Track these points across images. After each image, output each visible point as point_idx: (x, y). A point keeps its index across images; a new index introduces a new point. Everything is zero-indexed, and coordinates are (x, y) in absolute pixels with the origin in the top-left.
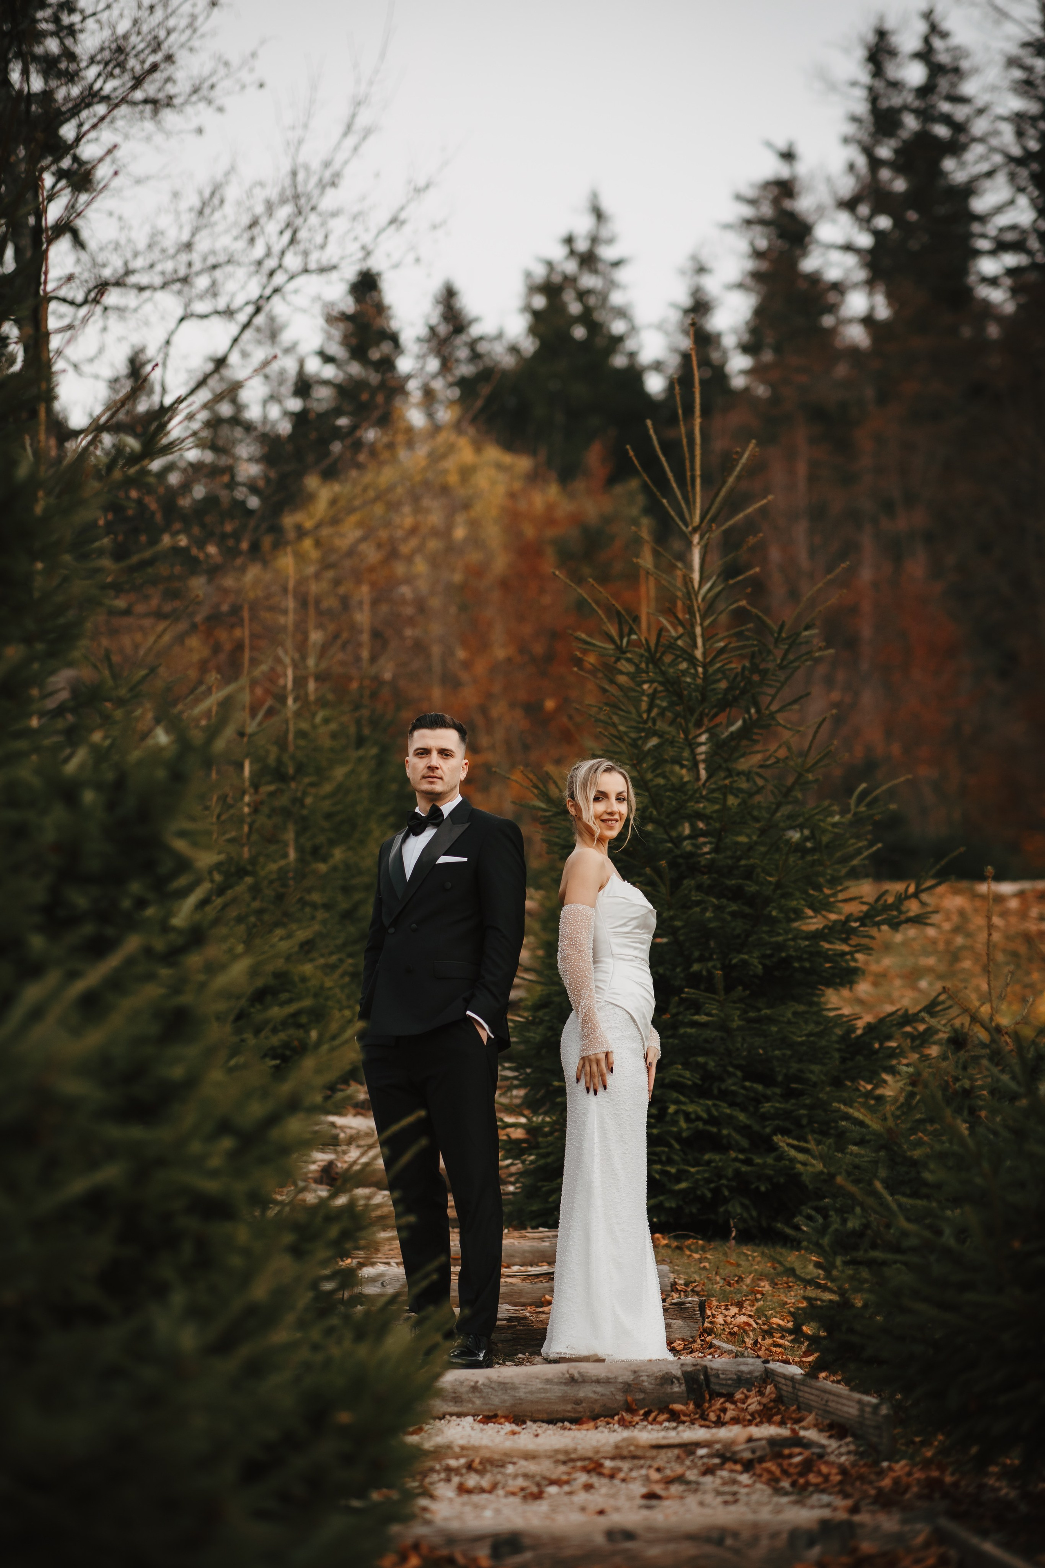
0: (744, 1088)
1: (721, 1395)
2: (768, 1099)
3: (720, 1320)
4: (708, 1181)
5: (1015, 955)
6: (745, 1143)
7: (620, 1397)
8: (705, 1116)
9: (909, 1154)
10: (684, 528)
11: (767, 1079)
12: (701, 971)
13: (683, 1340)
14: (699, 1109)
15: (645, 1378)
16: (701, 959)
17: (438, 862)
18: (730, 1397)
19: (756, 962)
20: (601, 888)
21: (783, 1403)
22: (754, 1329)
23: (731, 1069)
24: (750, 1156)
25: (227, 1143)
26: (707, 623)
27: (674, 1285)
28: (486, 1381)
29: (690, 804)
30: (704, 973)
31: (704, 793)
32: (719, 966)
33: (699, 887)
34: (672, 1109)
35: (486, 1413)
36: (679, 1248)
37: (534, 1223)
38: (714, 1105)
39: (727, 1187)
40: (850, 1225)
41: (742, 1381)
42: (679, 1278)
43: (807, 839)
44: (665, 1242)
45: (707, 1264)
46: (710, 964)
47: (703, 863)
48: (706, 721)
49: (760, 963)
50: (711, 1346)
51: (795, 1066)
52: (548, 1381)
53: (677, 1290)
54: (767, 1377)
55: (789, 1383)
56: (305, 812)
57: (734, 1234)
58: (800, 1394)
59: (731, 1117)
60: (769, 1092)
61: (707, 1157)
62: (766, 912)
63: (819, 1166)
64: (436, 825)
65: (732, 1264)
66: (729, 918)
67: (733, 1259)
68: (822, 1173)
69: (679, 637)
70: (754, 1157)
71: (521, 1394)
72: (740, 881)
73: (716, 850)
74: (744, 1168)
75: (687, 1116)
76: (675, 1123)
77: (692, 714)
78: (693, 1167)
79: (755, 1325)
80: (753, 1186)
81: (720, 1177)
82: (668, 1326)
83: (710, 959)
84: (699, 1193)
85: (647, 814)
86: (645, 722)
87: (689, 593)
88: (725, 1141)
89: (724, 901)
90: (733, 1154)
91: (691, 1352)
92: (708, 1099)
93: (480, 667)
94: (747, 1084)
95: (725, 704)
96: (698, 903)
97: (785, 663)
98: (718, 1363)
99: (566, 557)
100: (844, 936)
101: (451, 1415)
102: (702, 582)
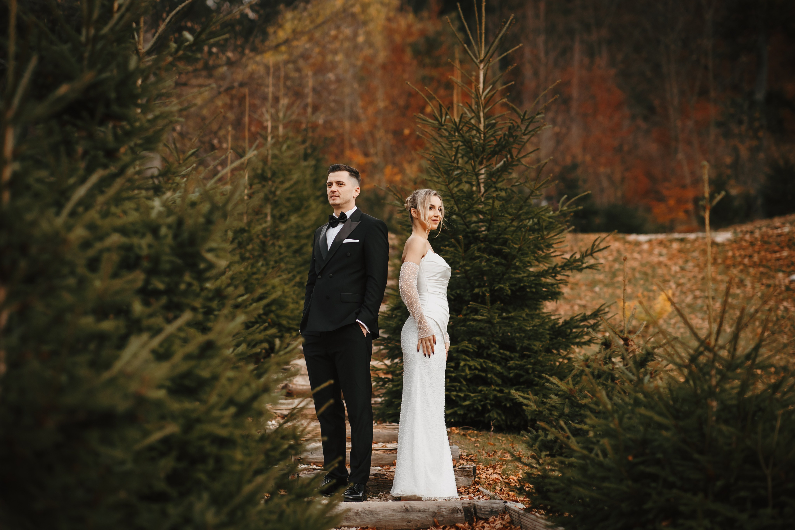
0: (500, 353)
1: (482, 519)
2: (512, 359)
3: (484, 476)
4: (480, 401)
5: (646, 274)
6: (499, 381)
7: (431, 519)
8: (479, 367)
9: (580, 402)
10: (475, 60)
11: (512, 349)
12: (479, 292)
13: (464, 487)
14: (476, 364)
15: (443, 510)
16: (479, 286)
17: (344, 242)
18: (486, 520)
19: (507, 288)
20: (423, 256)
21: (513, 524)
22: (501, 481)
23: (493, 344)
24: (502, 388)
25: (232, 410)
26: (486, 110)
27: (461, 457)
28: (363, 510)
29: (475, 206)
30: (481, 293)
31: (483, 200)
32: (488, 290)
33: (479, 250)
34: (462, 364)
35: (363, 526)
36: (464, 435)
37: (390, 420)
38: (484, 362)
39: (490, 404)
40: (549, 437)
41: (493, 512)
42: (464, 452)
43: (535, 224)
44: (457, 431)
45: (478, 445)
46: (484, 289)
47: (481, 236)
48: (485, 161)
49: (510, 289)
50: (478, 491)
51: (526, 342)
52: (394, 510)
53: (463, 459)
54: (506, 510)
55: (516, 514)
56: (276, 198)
57: (492, 429)
58: (522, 520)
59: (492, 368)
60: (512, 355)
61: (480, 388)
62: (513, 263)
63: (535, 407)
64: (344, 222)
65: (491, 444)
66: (494, 265)
67: (492, 442)
68: (535, 410)
69: (472, 118)
70: (504, 389)
71: (380, 517)
72: (501, 247)
73: (488, 229)
74: (499, 395)
75: (470, 368)
76: (463, 371)
77: (478, 158)
78: (473, 393)
79: (501, 479)
80: (503, 404)
81: (486, 399)
82: (457, 480)
83: (484, 286)
84: (475, 407)
85: (453, 211)
86: (453, 162)
87: (477, 95)
88: (489, 380)
89: (492, 257)
90: (493, 387)
91: (468, 494)
92: (481, 358)
93: (371, 111)
94: (501, 351)
95: (494, 153)
96: (478, 257)
97: (526, 132)
98: (481, 502)
99: (417, 53)
100: (553, 275)
101: (345, 527)
102: (484, 90)
